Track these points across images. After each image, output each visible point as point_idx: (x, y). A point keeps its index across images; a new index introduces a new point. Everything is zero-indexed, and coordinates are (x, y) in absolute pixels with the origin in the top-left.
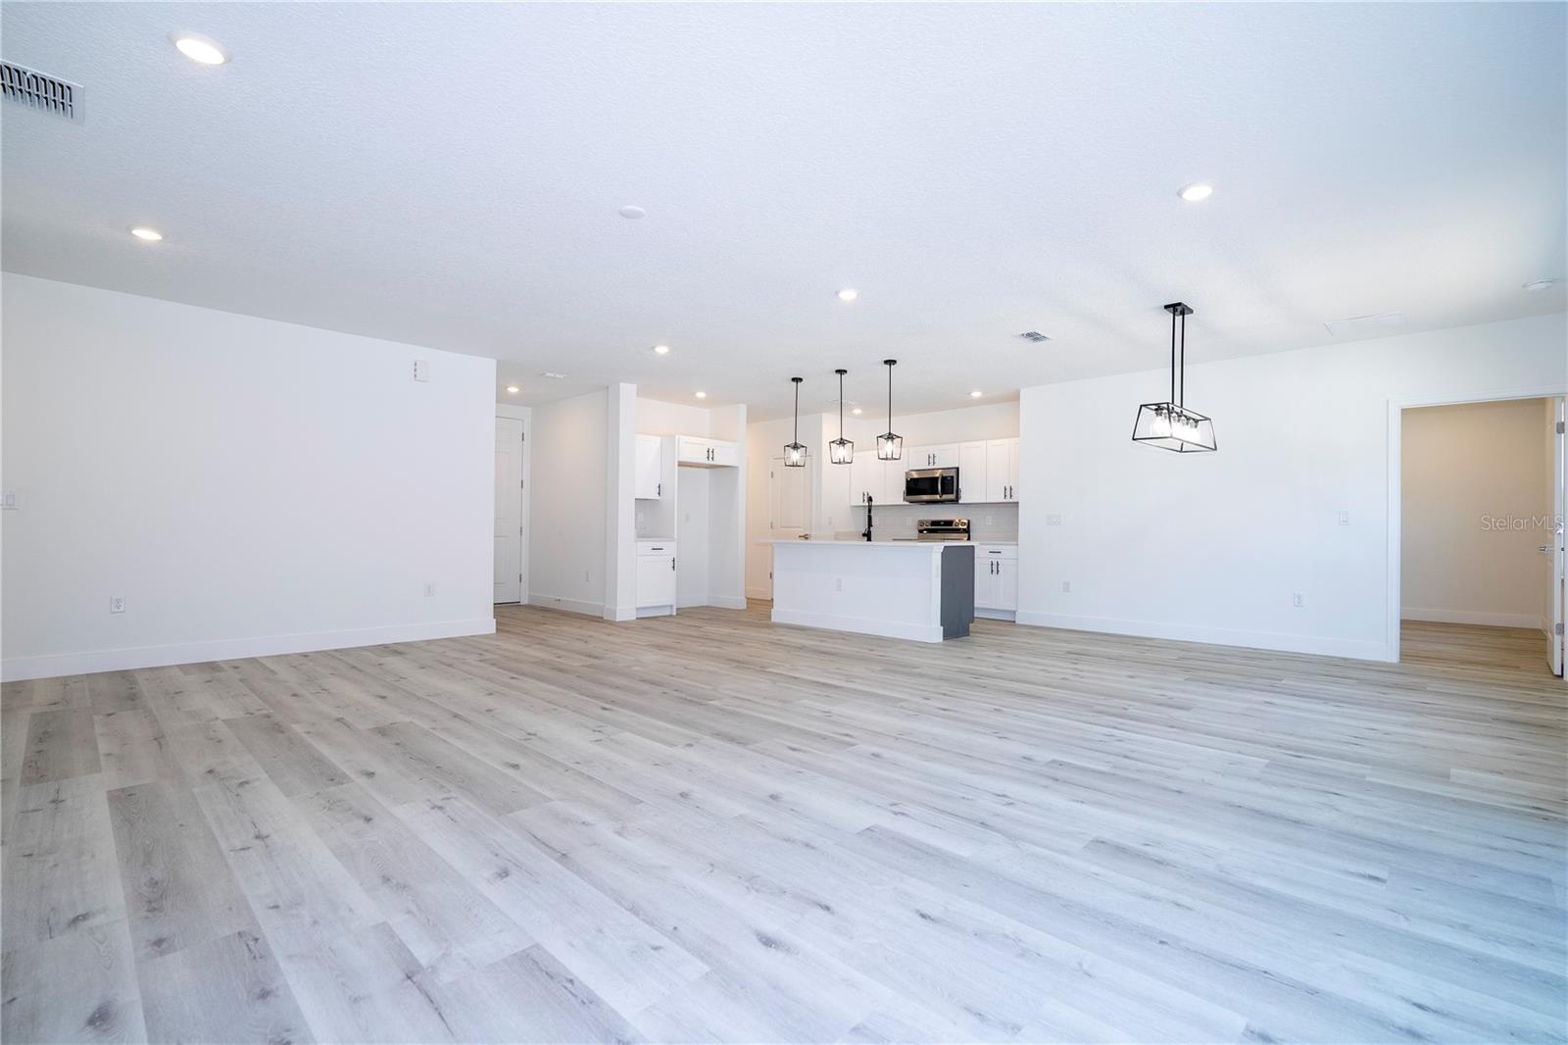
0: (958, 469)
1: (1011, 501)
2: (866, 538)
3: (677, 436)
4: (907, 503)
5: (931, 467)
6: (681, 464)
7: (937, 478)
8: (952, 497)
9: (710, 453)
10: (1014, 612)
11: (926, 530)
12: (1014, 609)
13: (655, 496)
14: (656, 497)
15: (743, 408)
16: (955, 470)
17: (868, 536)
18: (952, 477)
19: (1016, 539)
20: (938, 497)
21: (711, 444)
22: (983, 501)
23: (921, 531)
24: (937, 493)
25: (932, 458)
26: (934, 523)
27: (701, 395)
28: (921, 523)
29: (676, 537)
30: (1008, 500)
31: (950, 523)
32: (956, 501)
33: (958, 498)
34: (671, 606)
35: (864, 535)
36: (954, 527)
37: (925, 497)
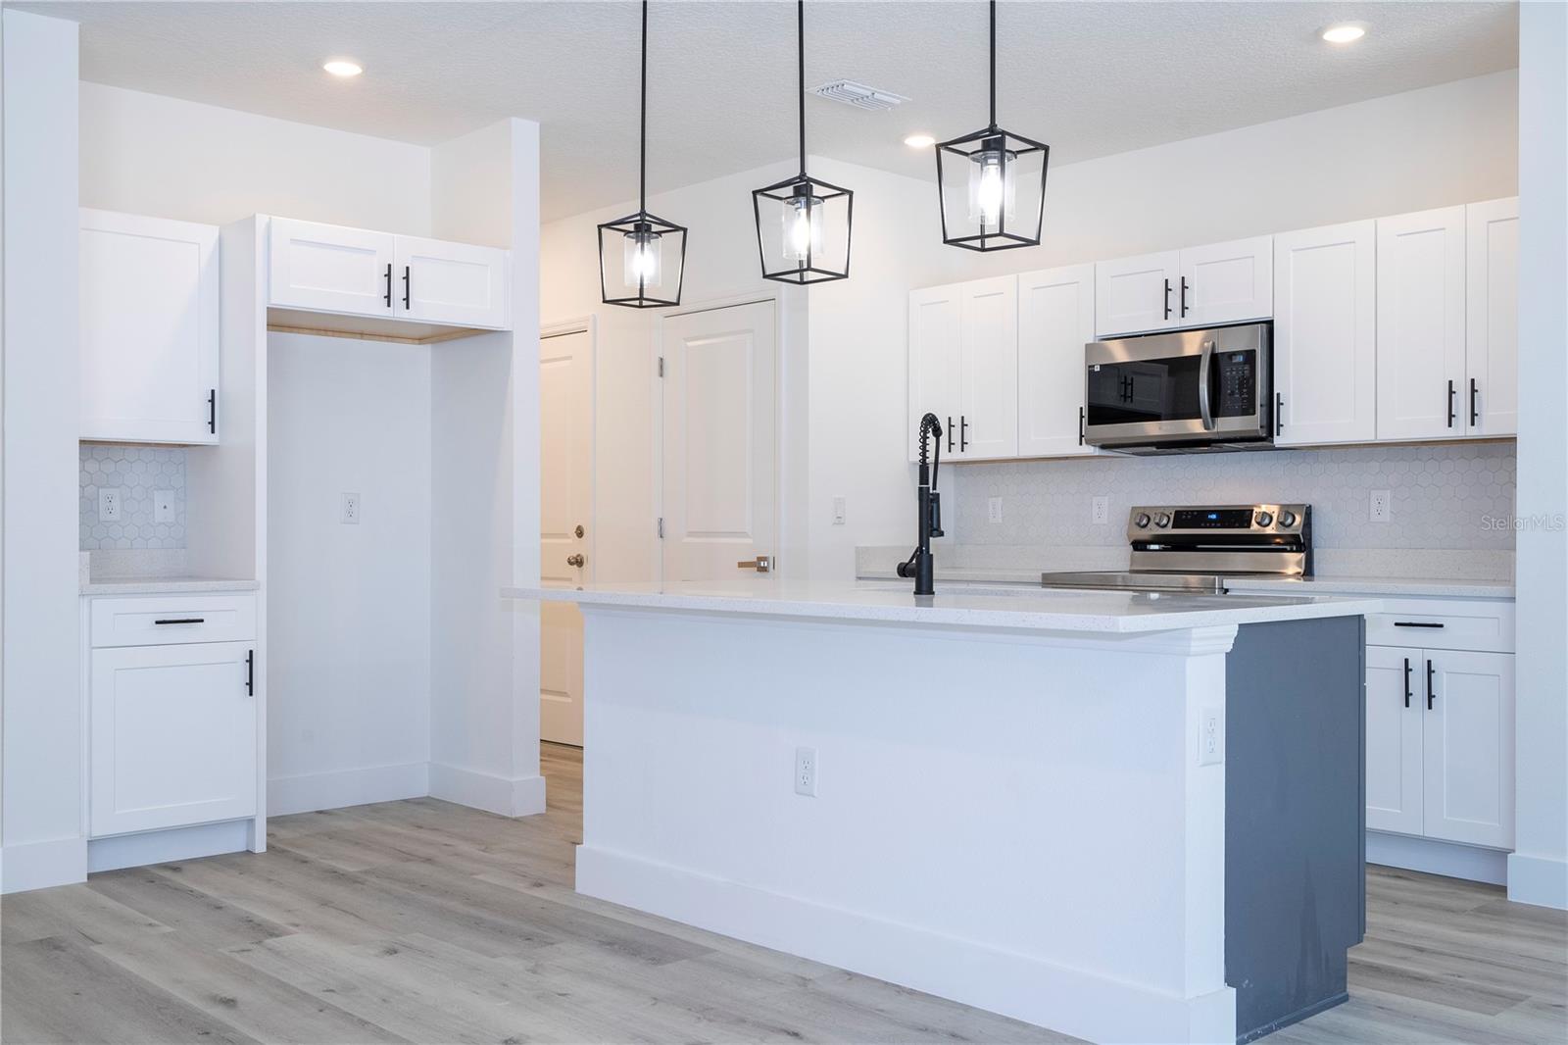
0: (1270, 323)
1: (1473, 432)
2: (911, 584)
3: (261, 221)
4: (1088, 450)
5: (1174, 322)
6: (280, 322)
7: (1195, 360)
8: (1251, 423)
9: (397, 283)
10: (1501, 855)
11: (1157, 540)
12: (1497, 841)
13: (199, 435)
14: (203, 435)
15: (525, 134)
16: (1262, 329)
17: (919, 572)
18: (1250, 356)
19: (1505, 574)
20: (1195, 427)
21: (398, 250)
22: (1366, 436)
23: (1139, 545)
24: (1196, 414)
25: (1175, 293)
26: (1184, 517)
27: (343, 69)
28: (1142, 517)
29: (261, 573)
30: (1462, 429)
31: (1241, 516)
32: (1262, 439)
33: (1270, 426)
34: (251, 821)
35: (904, 571)
36: (1255, 528)
37: (1153, 429)
